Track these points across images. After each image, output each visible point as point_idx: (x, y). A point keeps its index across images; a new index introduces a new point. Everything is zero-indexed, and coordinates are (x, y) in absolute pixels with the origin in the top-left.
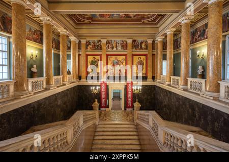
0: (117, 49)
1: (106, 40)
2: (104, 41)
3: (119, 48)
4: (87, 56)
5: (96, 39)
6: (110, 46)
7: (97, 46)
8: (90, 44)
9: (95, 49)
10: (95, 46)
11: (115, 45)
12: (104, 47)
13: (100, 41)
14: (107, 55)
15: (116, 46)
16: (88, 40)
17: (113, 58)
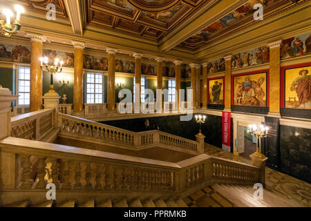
0: (249, 65)
1: (230, 56)
2: (228, 58)
3: (254, 62)
4: (209, 80)
5: (218, 59)
6: (237, 63)
7: (220, 66)
8: (212, 66)
9: (218, 71)
10: (217, 67)
11: (246, 58)
12: (228, 67)
13: (223, 59)
14: (233, 77)
15: (248, 60)
16: (210, 61)
17: (243, 79)
